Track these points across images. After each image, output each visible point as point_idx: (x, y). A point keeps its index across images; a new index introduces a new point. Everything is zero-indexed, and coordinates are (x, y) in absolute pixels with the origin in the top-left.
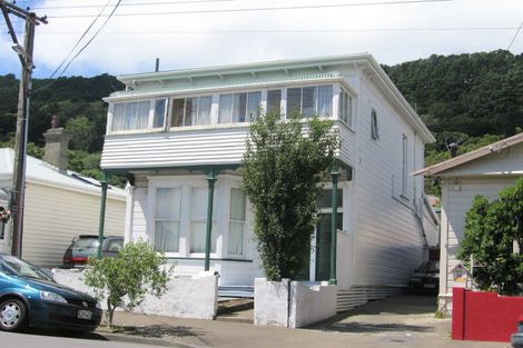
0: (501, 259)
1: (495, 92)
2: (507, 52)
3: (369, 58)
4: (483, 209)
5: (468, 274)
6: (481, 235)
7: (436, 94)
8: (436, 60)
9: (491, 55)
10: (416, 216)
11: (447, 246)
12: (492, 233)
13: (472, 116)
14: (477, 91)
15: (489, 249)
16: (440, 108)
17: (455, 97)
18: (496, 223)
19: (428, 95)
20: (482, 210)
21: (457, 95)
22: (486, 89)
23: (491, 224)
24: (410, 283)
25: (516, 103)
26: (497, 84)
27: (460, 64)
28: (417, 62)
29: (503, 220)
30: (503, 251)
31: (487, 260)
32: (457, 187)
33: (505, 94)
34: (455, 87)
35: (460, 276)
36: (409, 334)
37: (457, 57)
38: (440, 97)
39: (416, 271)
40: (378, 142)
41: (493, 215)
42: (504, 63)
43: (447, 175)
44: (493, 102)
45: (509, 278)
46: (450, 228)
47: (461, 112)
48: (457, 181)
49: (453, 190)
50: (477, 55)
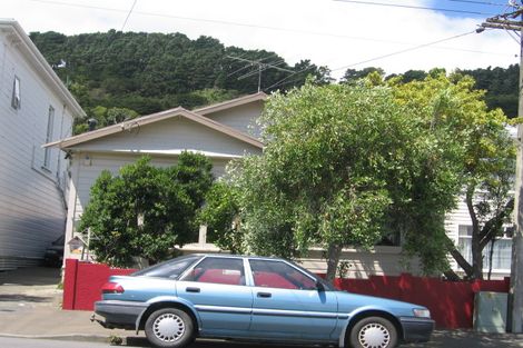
0: (116, 234)
1: (168, 74)
2: (184, 36)
3: (15, 25)
4: (106, 184)
5: (85, 246)
6: (100, 210)
7: (110, 69)
8: (114, 36)
9: (169, 37)
10: (58, 188)
11: (73, 219)
12: (110, 208)
13: (143, 94)
14: (151, 70)
15: (106, 223)
16: (113, 83)
17: (129, 74)
18: (115, 198)
19: (102, 69)
20: (104, 185)
21: (132, 71)
22: (160, 69)
23: (110, 200)
24: (47, 256)
25: (187, 86)
26: (171, 65)
27: (138, 42)
28: (95, 35)
29: (121, 196)
30: (119, 225)
31: (104, 233)
32: (87, 162)
33: (177, 76)
34: (130, 63)
35: (76, 248)
36: (22, 304)
37: (136, 34)
38: (114, 72)
39: (54, 243)
40: (19, 111)
41: (112, 191)
42: (180, 46)
43: (78, 149)
44: (164, 83)
45: (123, 251)
46: (78, 202)
47: (134, 90)
48: (88, 155)
49: (84, 164)
50: (154, 35)
